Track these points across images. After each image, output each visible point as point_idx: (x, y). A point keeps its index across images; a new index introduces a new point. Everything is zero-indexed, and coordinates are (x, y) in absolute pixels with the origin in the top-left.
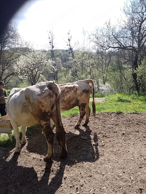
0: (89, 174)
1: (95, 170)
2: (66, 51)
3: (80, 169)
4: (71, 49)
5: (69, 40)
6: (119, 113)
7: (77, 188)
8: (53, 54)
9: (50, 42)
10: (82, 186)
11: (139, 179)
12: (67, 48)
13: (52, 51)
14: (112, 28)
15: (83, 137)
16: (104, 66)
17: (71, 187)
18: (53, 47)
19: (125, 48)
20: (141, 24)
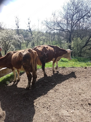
0: (53, 100)
1: (56, 98)
2: (27, 30)
3: (47, 98)
4: (30, 29)
5: (29, 23)
6: (64, 67)
7: (47, 108)
8: (18, 32)
9: (16, 24)
10: (50, 106)
11: (80, 100)
12: (28, 28)
13: (18, 30)
14: (56, 17)
15: (45, 81)
16: (51, 41)
17: (43, 107)
18: (18, 27)
19: (63, 30)
20: (73, 16)
